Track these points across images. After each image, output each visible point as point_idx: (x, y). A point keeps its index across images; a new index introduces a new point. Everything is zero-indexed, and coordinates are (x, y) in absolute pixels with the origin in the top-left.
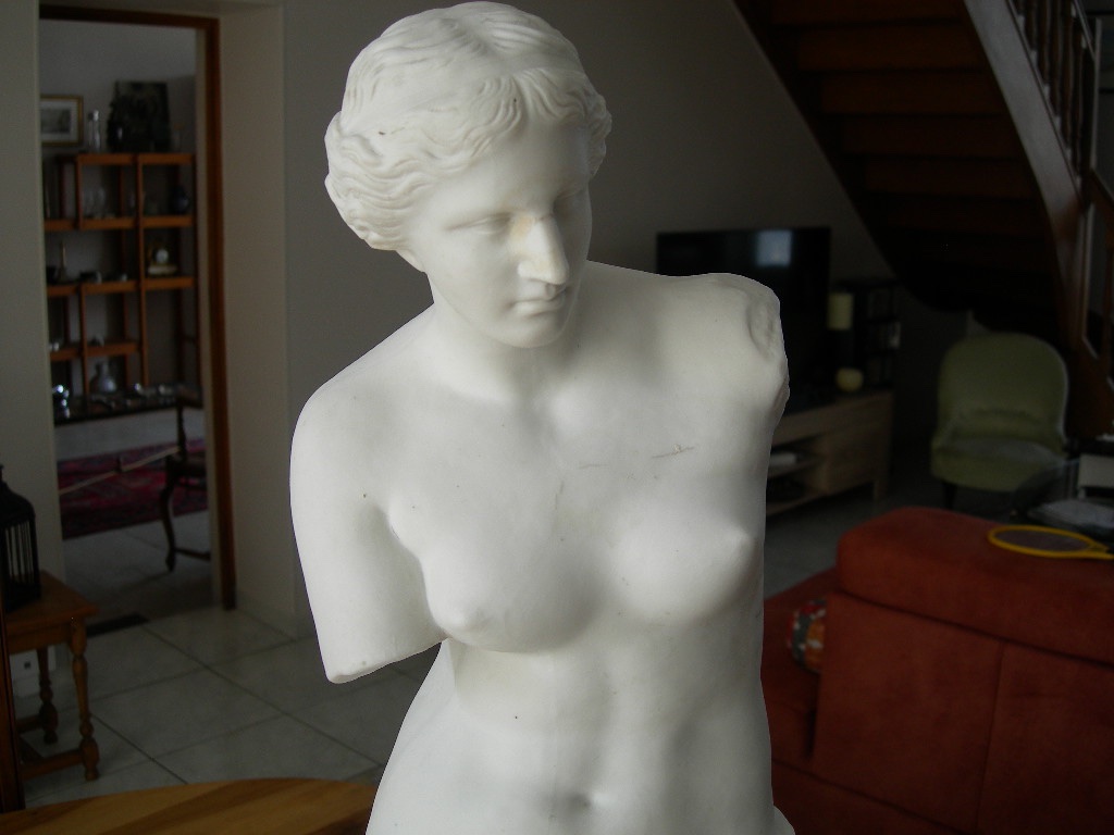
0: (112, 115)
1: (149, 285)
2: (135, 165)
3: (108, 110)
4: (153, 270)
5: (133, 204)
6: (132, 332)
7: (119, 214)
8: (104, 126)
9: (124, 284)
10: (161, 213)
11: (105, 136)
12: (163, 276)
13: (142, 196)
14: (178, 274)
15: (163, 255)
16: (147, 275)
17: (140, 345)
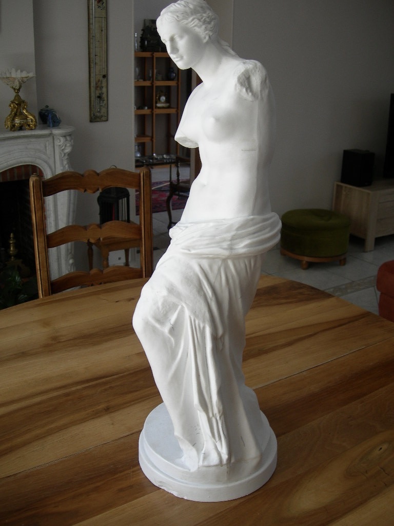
0: (142, 35)
1: (157, 111)
2: (153, 58)
3: (141, 32)
4: (159, 105)
5: (151, 75)
6: (148, 132)
7: (144, 80)
8: (139, 40)
9: (146, 111)
10: (163, 80)
11: (139, 44)
12: (163, 108)
13: (155, 71)
14: (169, 107)
15: (163, 98)
16: (156, 107)
17: (152, 137)
